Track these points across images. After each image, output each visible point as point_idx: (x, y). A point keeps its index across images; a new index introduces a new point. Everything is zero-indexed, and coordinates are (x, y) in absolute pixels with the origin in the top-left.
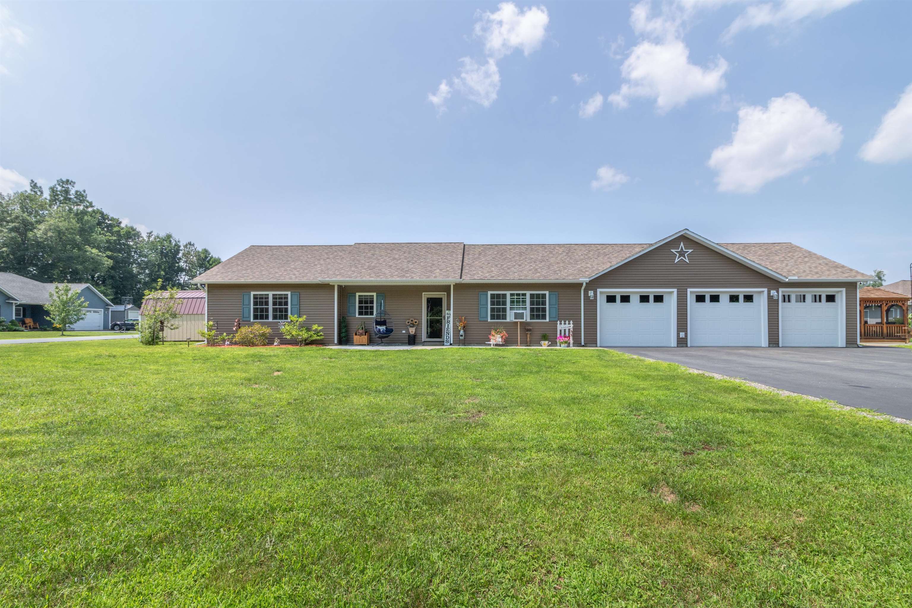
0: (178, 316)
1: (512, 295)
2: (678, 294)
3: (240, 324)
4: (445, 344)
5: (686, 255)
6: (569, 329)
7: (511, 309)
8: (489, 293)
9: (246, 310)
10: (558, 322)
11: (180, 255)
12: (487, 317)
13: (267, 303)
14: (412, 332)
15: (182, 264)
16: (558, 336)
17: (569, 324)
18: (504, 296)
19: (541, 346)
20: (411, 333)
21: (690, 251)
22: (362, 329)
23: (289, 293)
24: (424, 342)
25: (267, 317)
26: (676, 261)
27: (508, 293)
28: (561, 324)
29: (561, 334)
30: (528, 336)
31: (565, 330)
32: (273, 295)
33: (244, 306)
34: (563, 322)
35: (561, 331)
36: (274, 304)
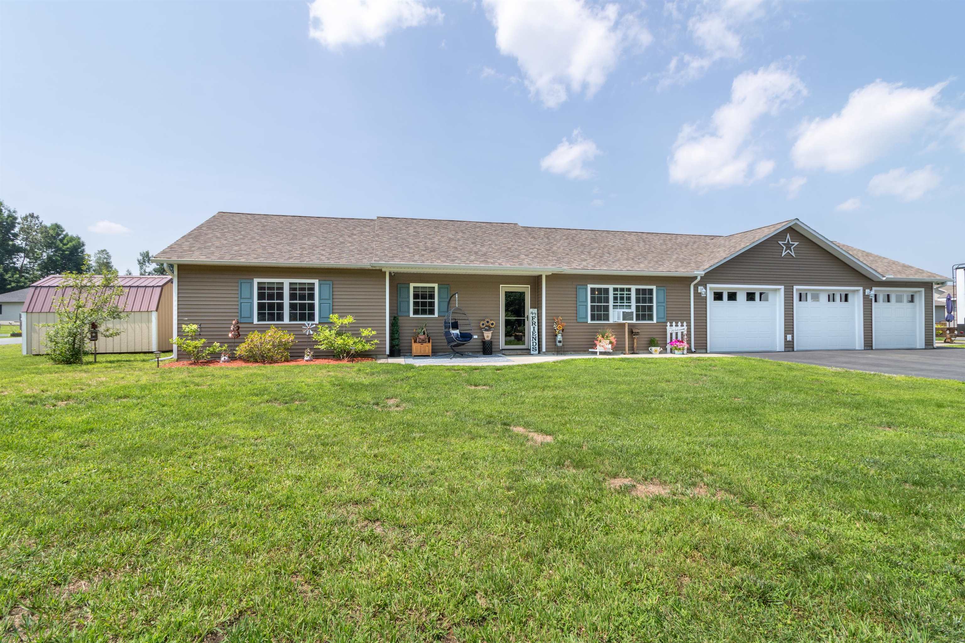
0: (122, 315)
1: (615, 290)
2: (785, 292)
3: (239, 327)
4: (532, 352)
5: (792, 248)
6: (682, 333)
7: (615, 307)
8: (590, 286)
9: (245, 307)
10: (668, 324)
11: (16, 230)
12: (586, 317)
13: (280, 296)
14: (488, 337)
15: (18, 242)
16: (668, 341)
17: (682, 326)
18: (607, 290)
19: (651, 353)
20: (487, 339)
21: (796, 243)
22: (424, 334)
23: (316, 282)
24: (503, 350)
25: (280, 317)
26: (783, 254)
27: (611, 287)
28: (671, 326)
29: (671, 338)
30: (635, 341)
31: (677, 334)
32: (291, 284)
33: (242, 301)
34: (674, 324)
35: (671, 334)
36: (293, 296)
